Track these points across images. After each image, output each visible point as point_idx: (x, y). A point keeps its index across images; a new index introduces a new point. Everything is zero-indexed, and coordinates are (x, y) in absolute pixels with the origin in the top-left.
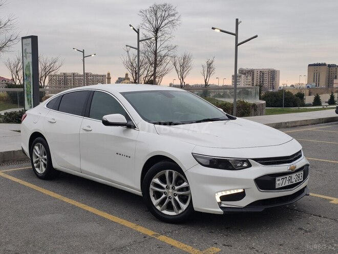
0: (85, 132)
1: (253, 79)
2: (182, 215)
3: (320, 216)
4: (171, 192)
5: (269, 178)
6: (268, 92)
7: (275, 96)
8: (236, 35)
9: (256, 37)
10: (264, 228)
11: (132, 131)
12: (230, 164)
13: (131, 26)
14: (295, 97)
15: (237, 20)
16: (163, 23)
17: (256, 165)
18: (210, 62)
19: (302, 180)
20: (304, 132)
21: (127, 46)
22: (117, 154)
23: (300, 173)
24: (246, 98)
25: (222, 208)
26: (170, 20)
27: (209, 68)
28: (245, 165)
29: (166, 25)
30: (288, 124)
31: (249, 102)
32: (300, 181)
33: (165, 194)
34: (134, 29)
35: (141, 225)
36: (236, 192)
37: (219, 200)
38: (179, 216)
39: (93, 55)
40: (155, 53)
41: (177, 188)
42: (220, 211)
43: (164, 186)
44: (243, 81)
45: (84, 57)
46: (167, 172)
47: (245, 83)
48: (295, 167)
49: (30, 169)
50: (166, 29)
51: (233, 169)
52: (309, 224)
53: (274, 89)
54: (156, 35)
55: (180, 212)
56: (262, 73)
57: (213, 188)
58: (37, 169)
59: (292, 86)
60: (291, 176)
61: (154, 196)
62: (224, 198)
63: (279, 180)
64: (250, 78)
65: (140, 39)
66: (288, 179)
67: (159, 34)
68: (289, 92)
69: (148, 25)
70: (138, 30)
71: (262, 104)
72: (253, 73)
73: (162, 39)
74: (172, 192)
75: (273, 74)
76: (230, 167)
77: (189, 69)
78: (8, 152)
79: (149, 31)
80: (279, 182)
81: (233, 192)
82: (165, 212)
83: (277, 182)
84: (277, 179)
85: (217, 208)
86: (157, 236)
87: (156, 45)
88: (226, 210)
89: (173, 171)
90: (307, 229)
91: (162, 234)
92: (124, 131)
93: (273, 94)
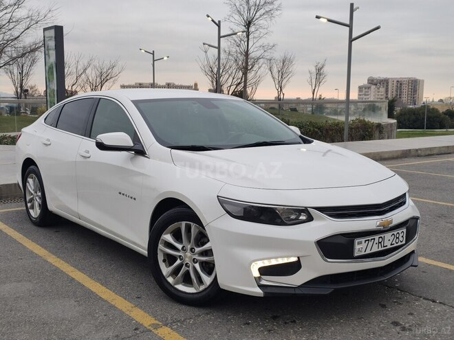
0: (82, 159)
1: (387, 91)
2: (204, 293)
3: (434, 301)
4: (188, 256)
5: (343, 240)
6: (406, 108)
7: (414, 114)
8: (350, 26)
9: (378, 28)
10: (335, 319)
11: (141, 158)
12: (278, 216)
13: (208, 16)
14: (443, 116)
15: (352, 5)
16: (258, 14)
17: (321, 219)
18: (320, 66)
19: (404, 242)
20: (442, 163)
21: (204, 44)
22: (120, 193)
23: (400, 232)
24: (370, 115)
25: (261, 286)
26: (267, 10)
27: (319, 74)
28: (303, 217)
29: (261, 16)
30: (419, 152)
31: (372, 122)
32: (400, 244)
33: (181, 260)
34: (213, 21)
35: (141, 308)
36: (285, 261)
37: (257, 274)
38: (200, 295)
39: (166, 58)
40: (247, 54)
41: (197, 250)
42: (258, 291)
43: (179, 246)
44: (372, 94)
45: (154, 61)
46: (183, 224)
47: (377, 96)
48: (391, 222)
49: (23, 210)
50: (261, 22)
51: (282, 223)
52: (412, 314)
53: (415, 104)
54: (248, 30)
55: (202, 288)
56: (400, 83)
57: (249, 254)
58: (31, 211)
59: (441, 101)
60: (382, 236)
61: (164, 261)
62: (264, 271)
63: (360, 243)
64: (382, 90)
65: (222, 35)
66: (376, 241)
67: (252, 29)
68: (433, 109)
69: (237, 17)
70: (219, 22)
71: (391, 124)
72: (388, 83)
73: (256, 35)
74: (190, 257)
75: (415, 85)
76: (279, 221)
77: (290, 75)
78: (6, 185)
79: (239, 25)
80: (360, 246)
81: (281, 261)
82: (181, 287)
83: (357, 247)
84: (357, 241)
85: (254, 287)
86: (156, 327)
87: (248, 44)
88: (269, 290)
89: (192, 224)
90: (407, 325)
91: (166, 325)
92: (132, 159)
93: (412, 112)
